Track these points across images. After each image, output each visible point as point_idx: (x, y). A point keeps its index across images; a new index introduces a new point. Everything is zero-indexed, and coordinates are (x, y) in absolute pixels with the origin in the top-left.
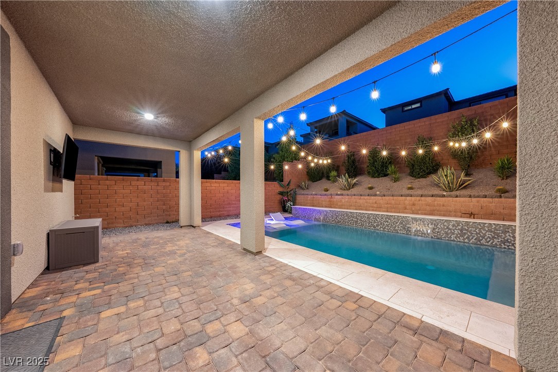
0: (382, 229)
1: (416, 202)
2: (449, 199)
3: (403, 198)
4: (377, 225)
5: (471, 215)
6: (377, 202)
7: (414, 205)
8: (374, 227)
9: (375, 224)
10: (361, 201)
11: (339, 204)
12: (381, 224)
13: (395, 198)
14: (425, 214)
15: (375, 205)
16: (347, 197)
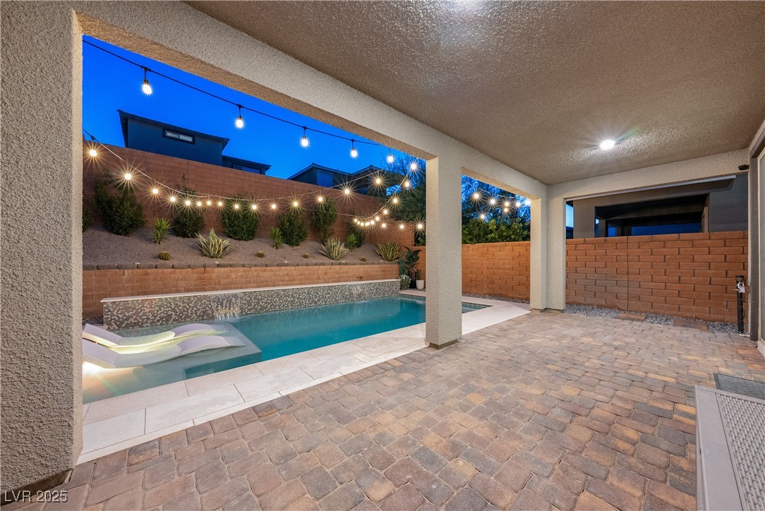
0: (323, 303)
1: (328, 271)
2: (350, 266)
3: (317, 267)
4: (319, 300)
5: (361, 278)
6: (290, 274)
7: (326, 273)
8: (316, 303)
9: (316, 299)
10: (266, 274)
11: (223, 281)
12: (323, 297)
13: (310, 267)
14: (335, 282)
15: (287, 278)
16: (241, 269)
